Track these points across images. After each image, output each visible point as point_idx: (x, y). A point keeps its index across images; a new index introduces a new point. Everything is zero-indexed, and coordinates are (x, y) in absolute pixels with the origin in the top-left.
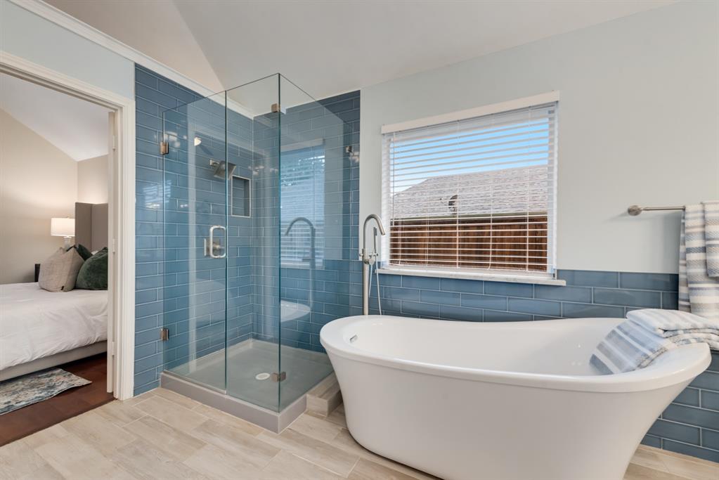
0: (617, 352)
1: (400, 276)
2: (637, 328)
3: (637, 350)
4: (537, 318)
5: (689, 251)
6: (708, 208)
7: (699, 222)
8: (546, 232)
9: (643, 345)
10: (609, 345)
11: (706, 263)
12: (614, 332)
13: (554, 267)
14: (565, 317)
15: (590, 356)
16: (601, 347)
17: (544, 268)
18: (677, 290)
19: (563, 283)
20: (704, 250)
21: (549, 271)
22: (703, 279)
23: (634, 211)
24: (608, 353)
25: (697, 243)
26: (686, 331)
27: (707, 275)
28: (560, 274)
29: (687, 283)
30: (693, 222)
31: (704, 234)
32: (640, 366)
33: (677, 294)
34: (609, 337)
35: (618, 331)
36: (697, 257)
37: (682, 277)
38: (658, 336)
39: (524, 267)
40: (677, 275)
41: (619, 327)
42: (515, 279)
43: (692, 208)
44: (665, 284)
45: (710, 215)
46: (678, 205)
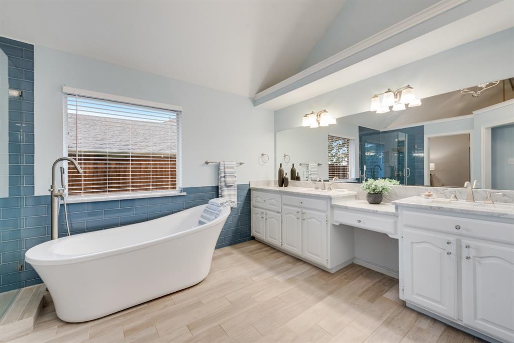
0: (208, 216)
1: (85, 203)
2: (212, 206)
3: (213, 213)
4: (175, 212)
5: (221, 177)
6: (225, 163)
7: (223, 168)
8: (176, 170)
9: (215, 211)
10: (205, 215)
11: (225, 181)
12: (205, 209)
13: (181, 187)
14: (186, 209)
15: (198, 221)
16: (202, 216)
17: (174, 188)
18: (218, 191)
19: (185, 194)
20: (224, 177)
21: (177, 189)
22: (224, 186)
23: (207, 163)
24: (205, 218)
25: (223, 175)
26: (225, 203)
27: (225, 185)
28: (184, 190)
29: (221, 188)
30: (222, 168)
31: (224, 172)
32: (216, 218)
33: (218, 193)
34: (204, 212)
35: (206, 209)
36: (223, 179)
37: (219, 187)
38: (219, 206)
39: (168, 188)
40: (218, 186)
41: (207, 207)
42: (165, 195)
43: (222, 163)
44: (215, 190)
45: (226, 166)
46: (218, 162)
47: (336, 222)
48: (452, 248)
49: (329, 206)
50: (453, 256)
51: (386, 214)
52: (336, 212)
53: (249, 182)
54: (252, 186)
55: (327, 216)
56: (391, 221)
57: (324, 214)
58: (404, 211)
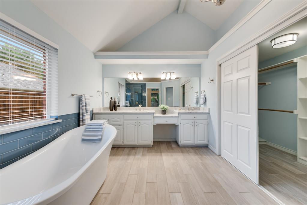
0: (91, 134)
2: (92, 126)
5: (83, 106)
9: (98, 129)
10: (86, 133)
11: (86, 109)
18: (79, 116)
19: (61, 121)
22: (85, 113)
23: (73, 95)
25: (84, 104)
28: (60, 117)
29: (82, 114)
30: (83, 99)
31: (85, 102)
33: (80, 118)
34: (85, 131)
36: (84, 108)
40: (79, 113)
43: (83, 96)
44: (76, 116)
45: (86, 98)
46: (81, 95)
47: (156, 123)
48: (193, 124)
49: (153, 117)
50: (193, 126)
51: (176, 117)
52: (156, 119)
53: (93, 109)
54: (94, 112)
55: (152, 121)
56: (176, 119)
57: (151, 121)
58: (181, 115)
